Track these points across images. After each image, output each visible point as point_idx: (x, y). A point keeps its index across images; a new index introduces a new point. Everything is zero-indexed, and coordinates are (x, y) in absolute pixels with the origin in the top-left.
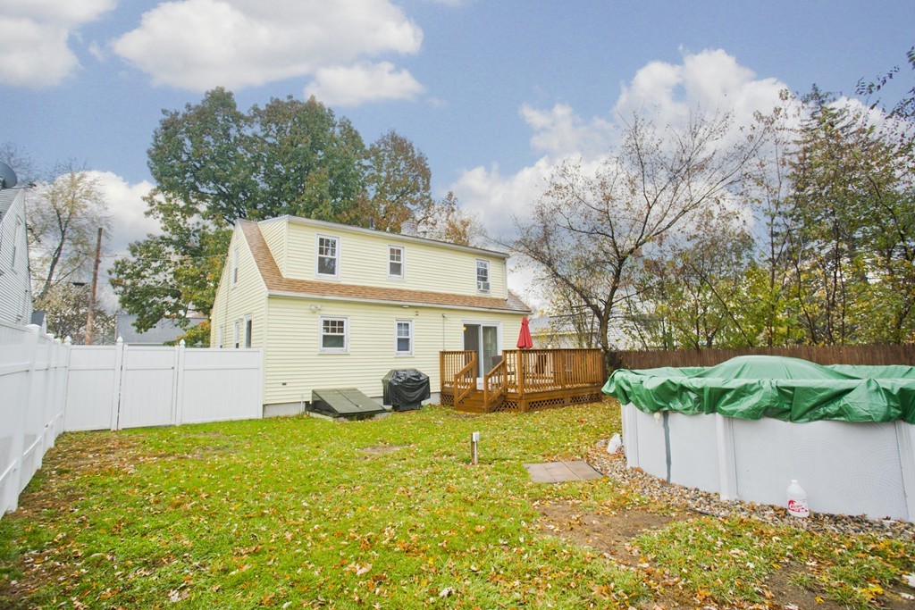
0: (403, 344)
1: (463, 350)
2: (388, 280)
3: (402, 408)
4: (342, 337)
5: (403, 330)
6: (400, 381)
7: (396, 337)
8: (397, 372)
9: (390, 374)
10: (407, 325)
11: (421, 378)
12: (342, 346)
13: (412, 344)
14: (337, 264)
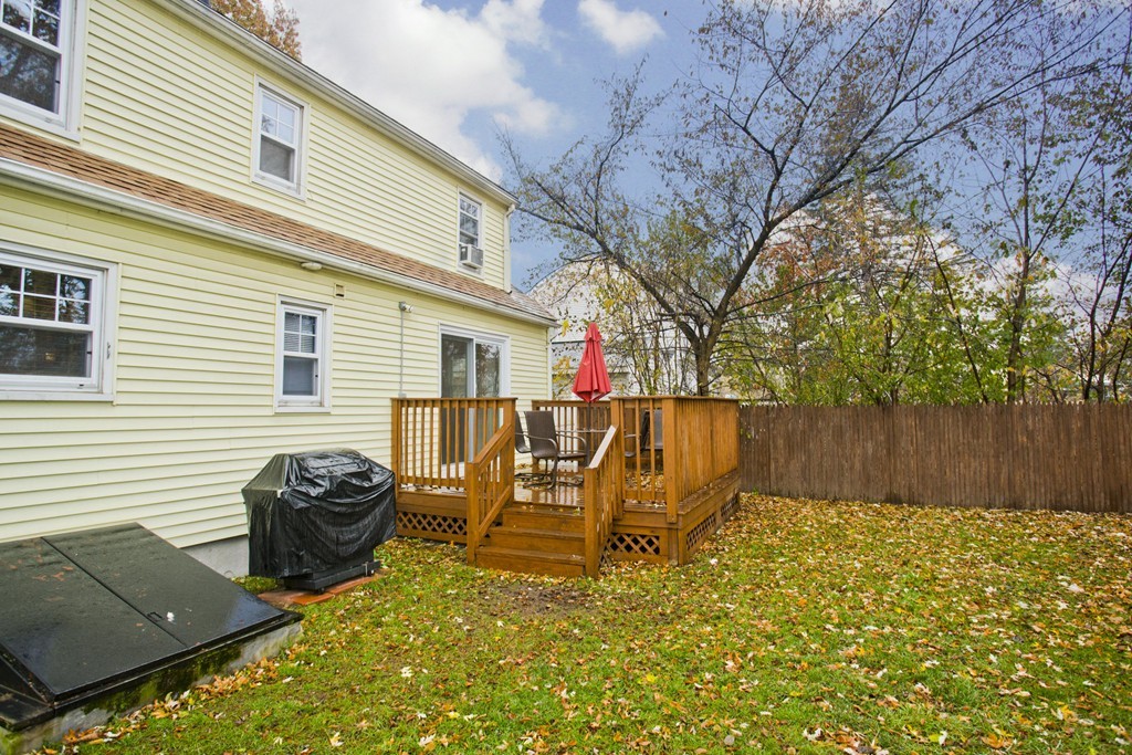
0: (300, 374)
1: (438, 395)
2: (254, 185)
3: (319, 581)
4: (84, 337)
5: (302, 332)
6: (314, 492)
7: (280, 353)
8: (299, 461)
9: (276, 466)
10: (313, 319)
11: (376, 479)
12: (80, 369)
13: (326, 374)
14: (63, 73)
